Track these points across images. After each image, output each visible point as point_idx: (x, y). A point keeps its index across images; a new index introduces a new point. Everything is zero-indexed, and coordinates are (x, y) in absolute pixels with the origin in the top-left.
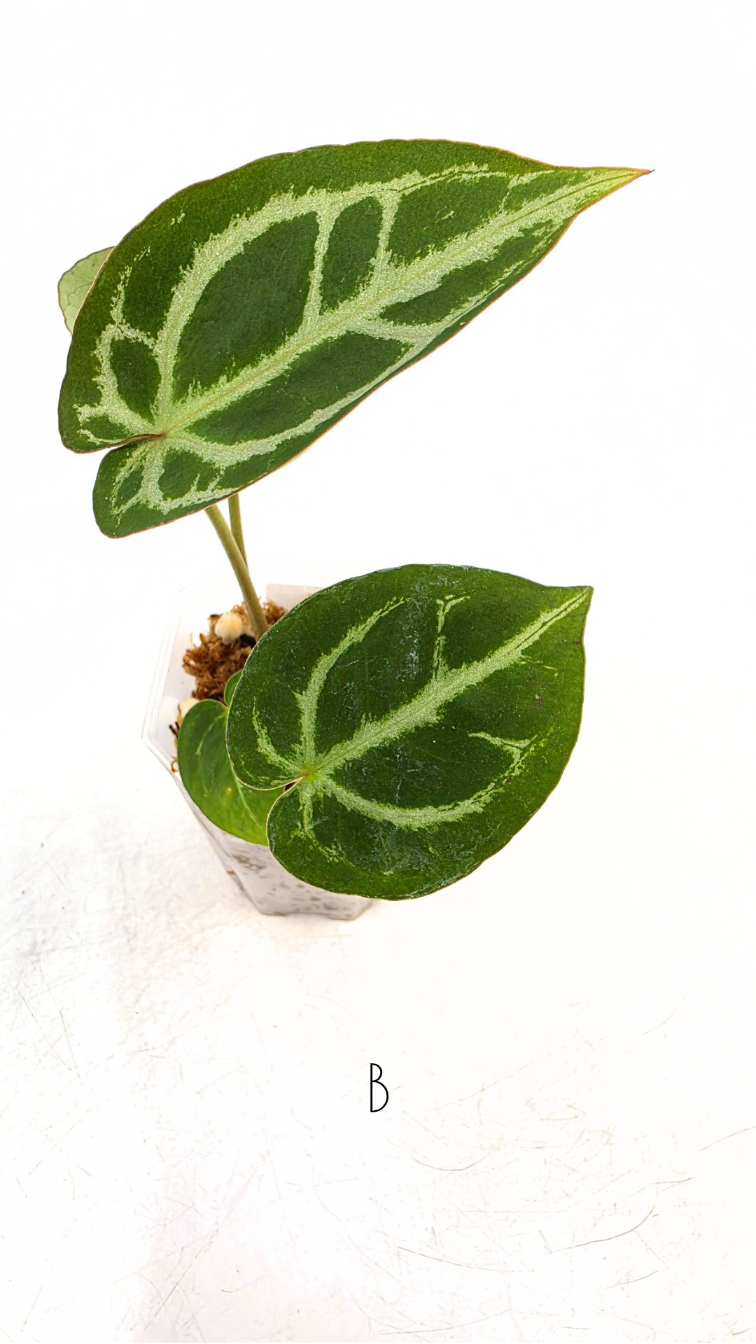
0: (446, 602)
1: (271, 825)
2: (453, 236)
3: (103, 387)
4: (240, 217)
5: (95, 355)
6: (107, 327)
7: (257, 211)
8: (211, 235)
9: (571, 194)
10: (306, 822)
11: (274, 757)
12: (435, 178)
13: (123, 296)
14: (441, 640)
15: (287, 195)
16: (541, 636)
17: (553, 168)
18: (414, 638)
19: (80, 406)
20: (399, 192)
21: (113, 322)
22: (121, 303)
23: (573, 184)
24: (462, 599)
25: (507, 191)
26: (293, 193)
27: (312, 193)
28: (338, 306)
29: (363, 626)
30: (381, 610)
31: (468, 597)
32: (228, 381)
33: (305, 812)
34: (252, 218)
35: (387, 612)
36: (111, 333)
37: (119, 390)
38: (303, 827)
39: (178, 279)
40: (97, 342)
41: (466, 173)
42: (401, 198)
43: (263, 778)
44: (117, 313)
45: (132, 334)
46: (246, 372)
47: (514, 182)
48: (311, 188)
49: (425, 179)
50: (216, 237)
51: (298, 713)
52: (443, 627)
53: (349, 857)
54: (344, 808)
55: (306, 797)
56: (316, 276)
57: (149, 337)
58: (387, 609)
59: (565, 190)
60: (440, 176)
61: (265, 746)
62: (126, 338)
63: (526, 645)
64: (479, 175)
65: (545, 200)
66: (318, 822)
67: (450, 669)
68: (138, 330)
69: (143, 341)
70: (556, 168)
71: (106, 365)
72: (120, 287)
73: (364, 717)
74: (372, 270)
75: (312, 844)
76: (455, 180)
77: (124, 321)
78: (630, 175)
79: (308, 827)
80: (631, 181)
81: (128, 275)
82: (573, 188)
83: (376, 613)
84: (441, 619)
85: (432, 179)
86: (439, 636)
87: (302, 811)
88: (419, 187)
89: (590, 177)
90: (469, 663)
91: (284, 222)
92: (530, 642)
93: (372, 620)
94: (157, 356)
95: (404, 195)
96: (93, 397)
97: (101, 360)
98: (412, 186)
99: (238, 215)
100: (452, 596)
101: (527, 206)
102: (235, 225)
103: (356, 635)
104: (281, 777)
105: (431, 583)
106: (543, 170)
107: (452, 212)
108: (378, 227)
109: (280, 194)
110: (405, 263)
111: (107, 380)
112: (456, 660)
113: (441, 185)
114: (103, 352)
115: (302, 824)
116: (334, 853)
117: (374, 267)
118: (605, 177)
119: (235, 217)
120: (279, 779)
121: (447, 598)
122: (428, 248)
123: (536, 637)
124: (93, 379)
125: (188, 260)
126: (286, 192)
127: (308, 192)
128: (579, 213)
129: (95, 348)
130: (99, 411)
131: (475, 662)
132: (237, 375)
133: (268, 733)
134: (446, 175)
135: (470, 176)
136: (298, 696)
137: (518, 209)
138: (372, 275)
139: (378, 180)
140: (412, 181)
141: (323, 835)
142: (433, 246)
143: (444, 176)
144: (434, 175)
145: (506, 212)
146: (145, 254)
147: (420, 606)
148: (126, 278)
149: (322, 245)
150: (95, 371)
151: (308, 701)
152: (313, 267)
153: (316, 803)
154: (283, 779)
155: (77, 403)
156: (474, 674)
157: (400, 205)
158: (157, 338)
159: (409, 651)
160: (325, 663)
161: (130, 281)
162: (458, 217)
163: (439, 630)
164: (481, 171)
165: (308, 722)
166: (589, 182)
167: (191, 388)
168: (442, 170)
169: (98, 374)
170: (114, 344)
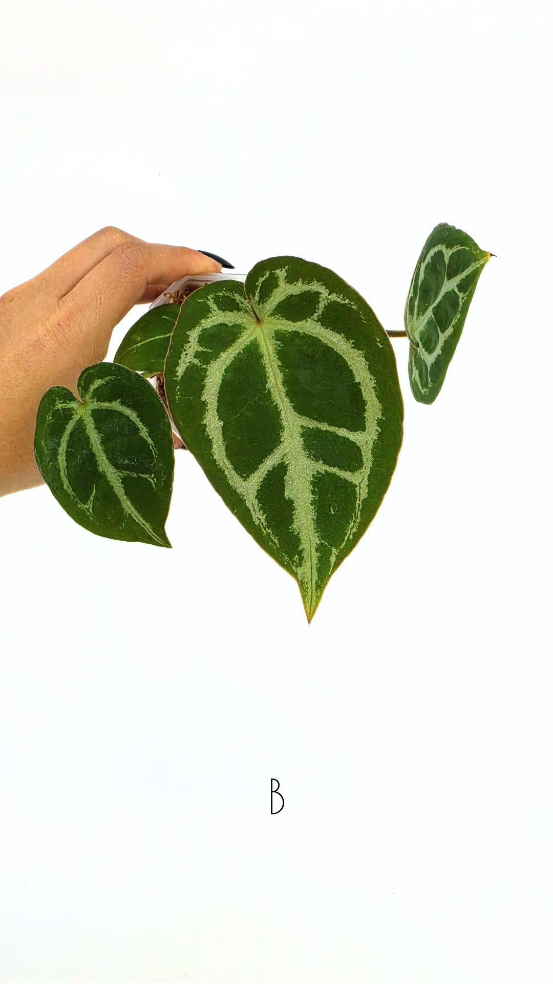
0: (153, 479)
1: (61, 388)
2: (317, 511)
3: (295, 285)
4: (375, 383)
5: (314, 281)
6: (327, 290)
7: (376, 394)
8: (368, 363)
9: (312, 580)
10: (63, 405)
11: (92, 387)
12: (359, 507)
13: (343, 302)
14: (135, 475)
15: (380, 415)
16: (138, 523)
17: (331, 574)
18: (135, 462)
19: (286, 271)
20: (360, 484)
21: (329, 294)
22: (339, 300)
23: (317, 583)
24: (154, 486)
25: (331, 546)
26: (381, 418)
27: (377, 430)
28: (302, 437)
29: (147, 435)
30: (153, 445)
31: (155, 490)
32: (278, 366)
33: (66, 404)
34: (373, 390)
35: (151, 448)
36: (324, 292)
37: (292, 296)
38: (60, 403)
39: (348, 338)
40: (321, 283)
41: (354, 526)
42: (355, 484)
43: (83, 383)
44: (334, 297)
45: (322, 305)
46: (280, 377)
47: (334, 551)
48: (380, 430)
49: (361, 501)
50: (367, 366)
51: (110, 401)
52: (141, 477)
53: (49, 425)
54: (67, 424)
55: (73, 405)
56: (324, 427)
57: (318, 316)
58: (153, 448)
59: (315, 578)
60: (359, 510)
61: (98, 383)
62: (320, 302)
63: (133, 515)
64: (349, 533)
65: (315, 566)
66: (61, 411)
67: (122, 479)
68: (323, 310)
69: (316, 313)
70: (330, 576)
71: (306, 288)
72: (347, 301)
73: (103, 435)
74: (316, 461)
75: (53, 408)
76: (353, 518)
77: (329, 301)
78: (310, 613)
79: (59, 406)
80: (306, 613)
81: (352, 307)
82: (314, 582)
83: (152, 443)
84: (144, 476)
85: (359, 504)
86: (137, 475)
87: (67, 403)
88: (358, 496)
89: (317, 592)
90: (124, 488)
91: (365, 410)
92: (135, 518)
93: (150, 440)
94: (306, 321)
95: (356, 486)
96: (291, 279)
97: (310, 285)
98: (360, 493)
99: (375, 381)
100: (156, 482)
101: (315, 555)
102: (371, 379)
103: (144, 432)
104: (83, 392)
105: (163, 472)
106: (333, 568)
107: (333, 513)
108: (341, 468)
109: (382, 410)
110: (312, 481)
111: (299, 288)
112: (125, 481)
113: (353, 510)
114: (316, 287)
115: (61, 403)
116: (50, 418)
117: (318, 462)
118: (313, 600)
119: (374, 380)
120: (82, 391)
121: (155, 479)
122: (316, 495)
123: (137, 521)
124: (300, 279)
125: (357, 346)
126: (382, 414)
127: (378, 428)
128: (298, 582)
129: (318, 281)
130: (282, 282)
131: (124, 491)
132: (281, 372)
133: (103, 385)
134: (358, 513)
135: (351, 527)
136: (119, 400)
137: (317, 550)
138: (313, 460)
139: (371, 473)
140: (363, 493)
141: (56, 413)
142: (316, 499)
143: (358, 512)
144: (361, 506)
145: (318, 543)
146: (362, 319)
147: (151, 466)
148: (352, 305)
149: (343, 432)
150: (305, 280)
151: (116, 405)
152: (330, 425)
153: (70, 410)
154: (82, 393)
155: (289, 268)
156: (119, 490)
157: (351, 483)
158: (317, 322)
159: (128, 460)
160: (133, 415)
161: (350, 307)
162: (328, 515)
163: (141, 475)
164: (350, 534)
165: (106, 405)
166: (314, 592)
167: (279, 343)
168: (361, 512)
169: (303, 283)
170: (318, 293)
